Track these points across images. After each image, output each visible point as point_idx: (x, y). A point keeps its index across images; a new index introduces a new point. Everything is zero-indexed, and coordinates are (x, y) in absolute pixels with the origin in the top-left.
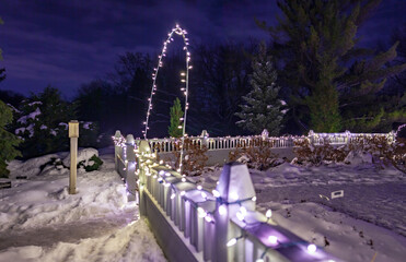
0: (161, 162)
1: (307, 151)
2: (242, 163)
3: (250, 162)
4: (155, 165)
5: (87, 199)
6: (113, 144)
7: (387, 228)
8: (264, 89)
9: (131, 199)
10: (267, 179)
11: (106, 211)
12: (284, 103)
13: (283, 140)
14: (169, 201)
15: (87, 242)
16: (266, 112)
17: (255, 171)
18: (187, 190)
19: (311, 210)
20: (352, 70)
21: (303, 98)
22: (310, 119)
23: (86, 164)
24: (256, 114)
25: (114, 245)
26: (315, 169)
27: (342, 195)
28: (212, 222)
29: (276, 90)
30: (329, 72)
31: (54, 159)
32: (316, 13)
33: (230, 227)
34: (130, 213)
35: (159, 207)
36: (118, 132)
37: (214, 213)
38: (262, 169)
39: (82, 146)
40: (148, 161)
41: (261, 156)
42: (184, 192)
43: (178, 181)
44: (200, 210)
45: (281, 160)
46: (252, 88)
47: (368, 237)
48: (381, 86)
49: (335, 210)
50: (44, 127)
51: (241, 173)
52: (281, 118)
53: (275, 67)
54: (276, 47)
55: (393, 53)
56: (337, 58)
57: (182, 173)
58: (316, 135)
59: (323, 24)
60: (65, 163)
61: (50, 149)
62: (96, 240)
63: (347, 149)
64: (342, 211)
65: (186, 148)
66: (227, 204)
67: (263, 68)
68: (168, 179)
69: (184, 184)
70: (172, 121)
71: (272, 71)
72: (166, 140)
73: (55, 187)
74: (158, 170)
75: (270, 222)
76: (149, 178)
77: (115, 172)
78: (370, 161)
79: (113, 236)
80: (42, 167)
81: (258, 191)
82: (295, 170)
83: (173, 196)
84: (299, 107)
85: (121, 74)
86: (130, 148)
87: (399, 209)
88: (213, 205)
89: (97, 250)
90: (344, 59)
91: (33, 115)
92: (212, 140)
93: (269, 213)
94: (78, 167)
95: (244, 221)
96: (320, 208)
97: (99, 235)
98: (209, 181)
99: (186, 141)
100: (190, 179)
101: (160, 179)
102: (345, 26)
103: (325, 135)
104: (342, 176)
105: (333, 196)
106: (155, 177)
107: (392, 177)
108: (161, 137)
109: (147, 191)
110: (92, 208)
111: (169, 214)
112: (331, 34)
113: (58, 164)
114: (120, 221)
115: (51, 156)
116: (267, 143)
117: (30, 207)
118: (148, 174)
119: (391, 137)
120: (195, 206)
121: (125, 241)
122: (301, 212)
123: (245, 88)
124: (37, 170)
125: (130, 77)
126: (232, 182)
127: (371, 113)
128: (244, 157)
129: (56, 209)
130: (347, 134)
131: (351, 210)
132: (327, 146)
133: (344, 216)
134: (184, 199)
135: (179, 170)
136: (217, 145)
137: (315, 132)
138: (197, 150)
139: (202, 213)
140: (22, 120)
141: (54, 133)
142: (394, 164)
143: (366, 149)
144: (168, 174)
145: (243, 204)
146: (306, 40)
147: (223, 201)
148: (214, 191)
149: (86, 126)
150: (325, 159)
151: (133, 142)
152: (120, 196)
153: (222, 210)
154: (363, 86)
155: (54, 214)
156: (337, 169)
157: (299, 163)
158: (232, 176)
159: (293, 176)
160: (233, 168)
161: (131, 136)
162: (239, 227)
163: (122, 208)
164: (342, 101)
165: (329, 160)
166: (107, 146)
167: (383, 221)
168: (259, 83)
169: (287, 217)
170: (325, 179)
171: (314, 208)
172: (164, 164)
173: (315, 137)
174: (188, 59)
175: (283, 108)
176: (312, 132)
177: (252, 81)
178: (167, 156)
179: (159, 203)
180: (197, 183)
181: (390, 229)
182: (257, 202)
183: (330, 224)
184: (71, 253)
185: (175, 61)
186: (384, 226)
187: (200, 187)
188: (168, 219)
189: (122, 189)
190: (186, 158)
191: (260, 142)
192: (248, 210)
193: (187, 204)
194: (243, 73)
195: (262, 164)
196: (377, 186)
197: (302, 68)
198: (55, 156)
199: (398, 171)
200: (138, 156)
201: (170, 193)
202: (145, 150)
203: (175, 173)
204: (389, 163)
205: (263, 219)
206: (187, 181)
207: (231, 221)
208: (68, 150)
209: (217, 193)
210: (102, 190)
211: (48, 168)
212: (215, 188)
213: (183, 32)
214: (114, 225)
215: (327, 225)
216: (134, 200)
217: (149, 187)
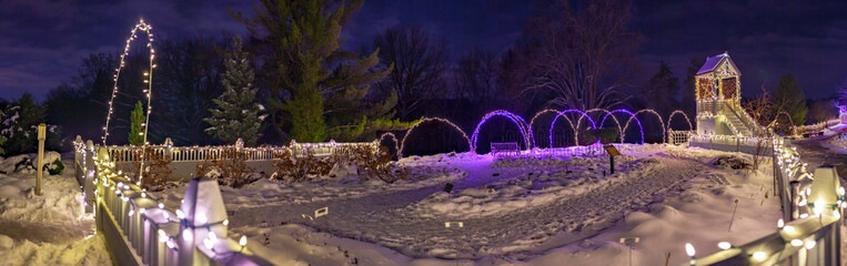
0: (120, 173)
1: (289, 164)
2: (212, 178)
3: (221, 177)
4: (114, 175)
5: (49, 203)
6: (74, 150)
7: (371, 242)
8: (239, 91)
9: (88, 211)
10: (241, 199)
11: (65, 219)
12: (262, 108)
13: (260, 151)
14: (127, 218)
15: (47, 246)
16: (240, 118)
17: (228, 188)
18: (148, 208)
19: (293, 233)
20: (336, 73)
21: (284, 102)
22: (292, 126)
23: (50, 167)
24: (229, 120)
25: (71, 257)
26: (298, 185)
27: (326, 213)
28: (175, 249)
29: (253, 92)
30: (312, 75)
31: (26, 159)
32: (298, 6)
33: (196, 256)
34: (87, 225)
35: (116, 223)
36: (79, 137)
37: (178, 238)
38: (235, 185)
39: (48, 148)
40: (107, 171)
41: (234, 170)
42: (145, 210)
43: (137, 196)
44: (161, 233)
45: (258, 175)
46: (224, 89)
47: (352, 256)
48: (365, 92)
49: (319, 231)
50: (20, 129)
51: (210, 190)
52: (258, 125)
53: (252, 65)
54: (253, 43)
55: (375, 58)
56: (321, 59)
57: (142, 187)
58: (298, 145)
59: (306, 19)
60: (34, 163)
61: (23, 149)
62: (55, 247)
63: (333, 161)
64: (327, 231)
65: (146, 158)
66: (193, 228)
67: (238, 66)
68: (127, 192)
69: (144, 201)
70: (132, 127)
71: (248, 70)
72: (126, 149)
73: (25, 185)
74: (116, 181)
75: (245, 251)
76: (107, 189)
77: (75, 179)
78: (356, 172)
79: (70, 247)
80: (17, 165)
81: (230, 213)
82: (275, 186)
83: (131, 213)
84: (279, 112)
85: (83, 77)
86: (90, 154)
87: (383, 220)
88: (177, 227)
89: (55, 258)
90: (328, 60)
91: (14, 118)
92: (177, 150)
93: (244, 240)
94: (44, 169)
95: (213, 250)
96: (303, 229)
97: (57, 243)
98: (173, 198)
99: (148, 150)
100: (151, 194)
101: (118, 192)
102: (329, 24)
103: (309, 145)
104: (327, 191)
105: (317, 215)
106: (113, 188)
107: (376, 187)
108: (121, 144)
109: (104, 204)
110: (53, 212)
111: (127, 234)
112: (315, 32)
113: (29, 164)
114: (77, 232)
115: (23, 156)
116: (242, 154)
117: (7, 200)
118: (105, 184)
119: (375, 145)
120: (155, 227)
121: (81, 255)
122: (281, 236)
123: (216, 89)
124: (14, 167)
125: (92, 79)
126: (199, 201)
127: (356, 121)
128: (214, 171)
129: (25, 207)
130: (332, 144)
131: (336, 228)
132: (310, 158)
133: (328, 235)
134: (144, 217)
135: (139, 183)
136: (182, 156)
137: (298, 141)
138: (160, 161)
139: (163, 237)
140: (6, 123)
141: (27, 135)
142: (378, 174)
143: (352, 160)
144: (127, 187)
145: (213, 228)
146: (287, 35)
147: (188, 223)
148: (178, 212)
149: (52, 129)
150: (309, 172)
151: (92, 148)
152: (78, 205)
153: (187, 235)
154: (348, 92)
155: (23, 211)
156: (322, 183)
157: (279, 178)
158: (200, 193)
159: (272, 194)
160: (201, 184)
161: (90, 142)
162: (207, 257)
163: (79, 218)
164: (326, 107)
165: (313, 174)
166: (69, 151)
167: (368, 235)
168: (233, 84)
169: (265, 244)
170: (308, 196)
171: (296, 230)
172: (123, 175)
173: (298, 148)
174: (152, 57)
175: (261, 113)
176: (294, 141)
177: (224, 82)
178: (127, 165)
179: (116, 219)
180: (159, 200)
181: (374, 243)
182: (229, 227)
183: (313, 247)
184: (34, 253)
185: (139, 60)
186: (368, 241)
187: (161, 205)
188: (125, 238)
189: (80, 197)
190: (147, 170)
191: (233, 154)
192: (218, 236)
193: (147, 224)
194: (215, 71)
195: (236, 179)
196: (363, 198)
197: (283, 68)
198: (27, 156)
199: (381, 182)
200: (96, 163)
201: (128, 210)
202: (104, 158)
203: (134, 187)
204: (374, 173)
205: (237, 247)
206: (148, 197)
207: (198, 249)
208: (36, 151)
209: (182, 214)
210: (62, 196)
211: (22, 166)
212: (179, 207)
213: (147, 28)
214: (71, 236)
215: (310, 249)
216: (91, 212)
217: (106, 199)
